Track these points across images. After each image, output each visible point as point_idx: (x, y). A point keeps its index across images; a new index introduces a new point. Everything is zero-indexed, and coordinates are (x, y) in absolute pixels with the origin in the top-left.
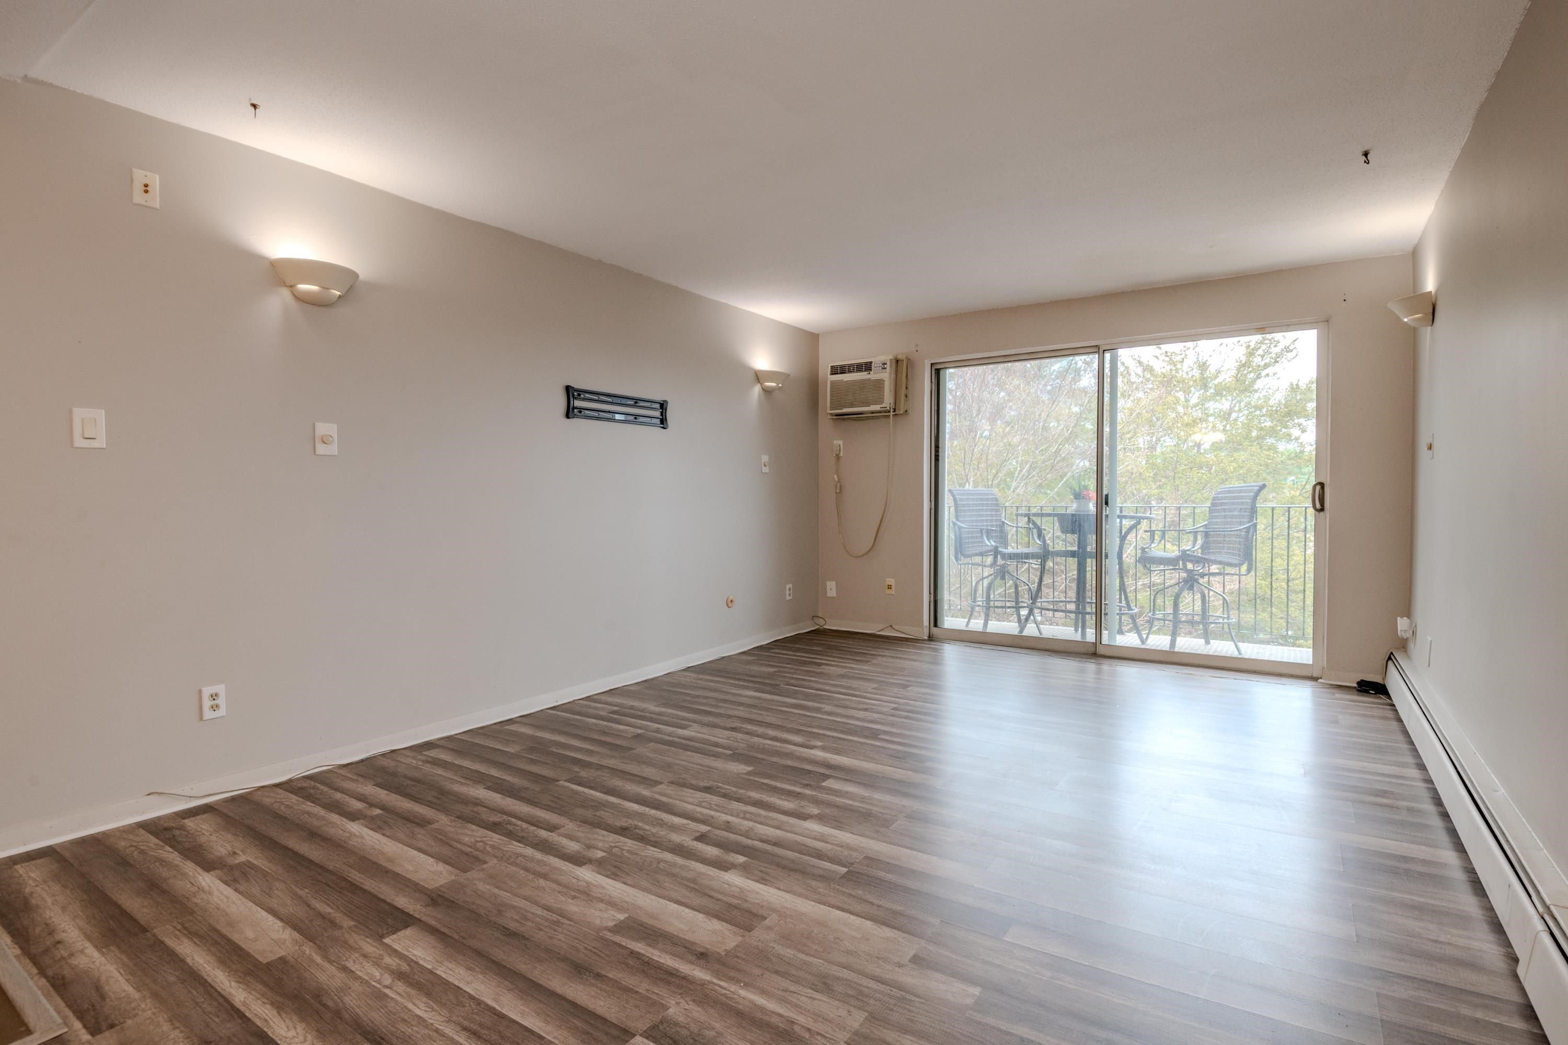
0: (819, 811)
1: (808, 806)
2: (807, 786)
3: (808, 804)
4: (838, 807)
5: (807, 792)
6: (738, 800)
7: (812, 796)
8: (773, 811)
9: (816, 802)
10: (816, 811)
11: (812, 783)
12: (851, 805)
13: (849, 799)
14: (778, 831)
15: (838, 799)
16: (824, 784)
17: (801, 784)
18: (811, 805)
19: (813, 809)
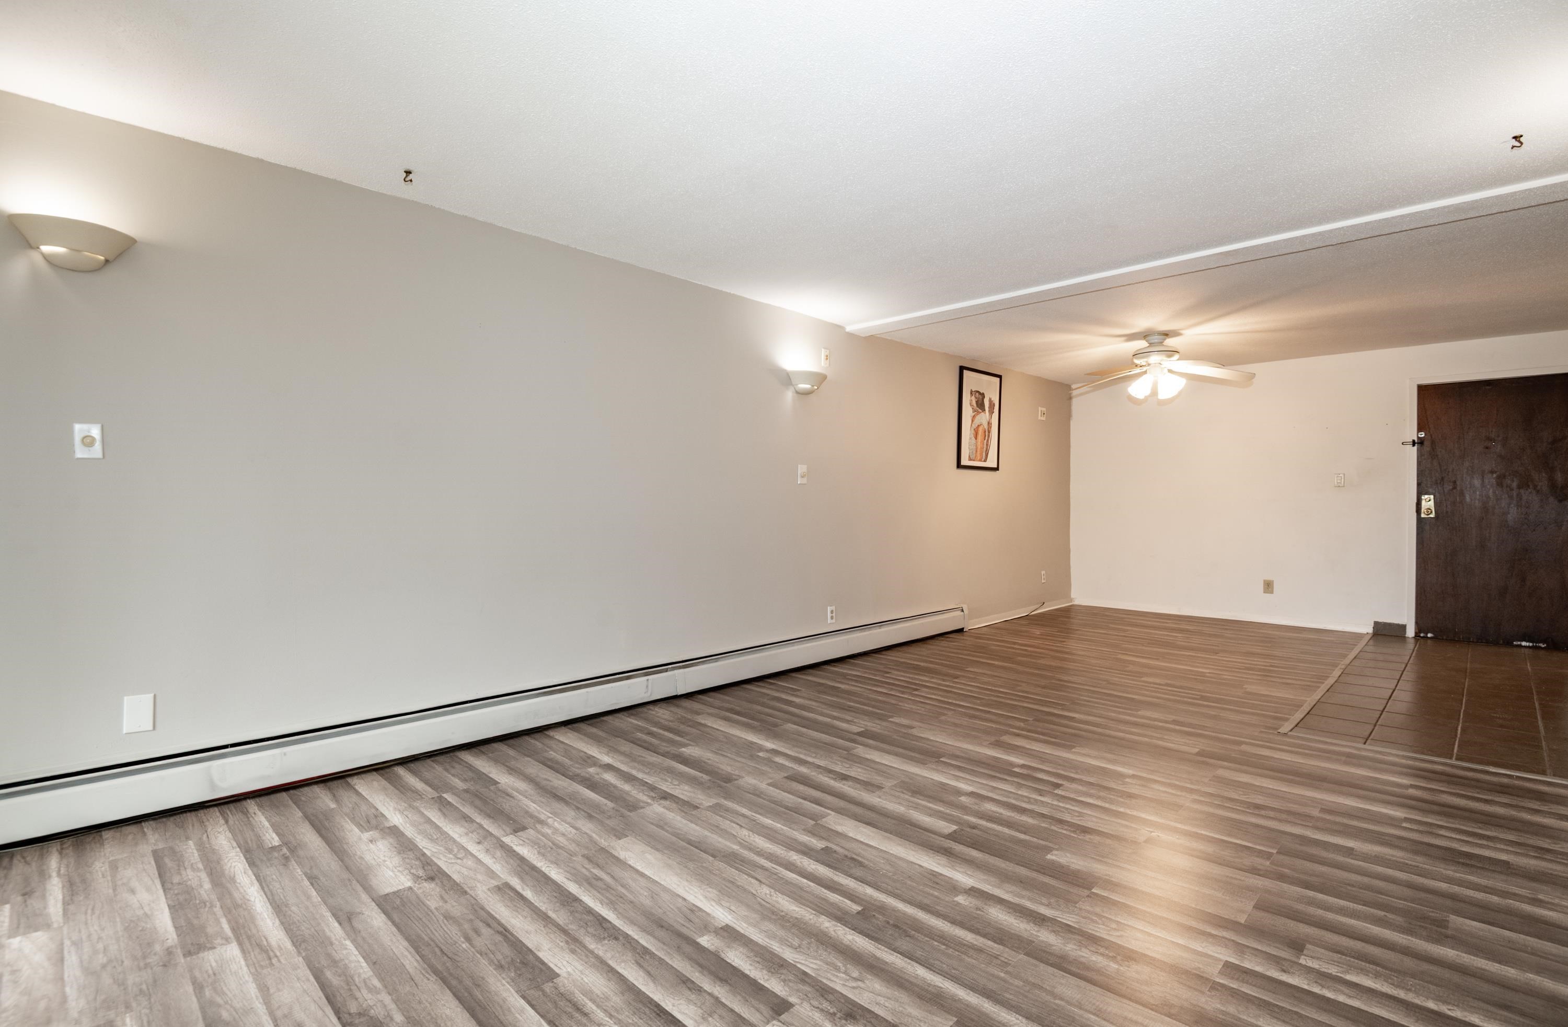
0: (960, 798)
1: (970, 804)
2: (974, 827)
3: (971, 806)
4: (943, 801)
5: (973, 820)
6: (1043, 816)
7: (967, 814)
8: (1005, 802)
9: (964, 809)
10: (963, 799)
11: (968, 830)
12: (930, 802)
13: (930, 808)
14: (995, 785)
15: (942, 809)
16: (954, 827)
17: (981, 830)
18: (968, 805)
19: (965, 800)
